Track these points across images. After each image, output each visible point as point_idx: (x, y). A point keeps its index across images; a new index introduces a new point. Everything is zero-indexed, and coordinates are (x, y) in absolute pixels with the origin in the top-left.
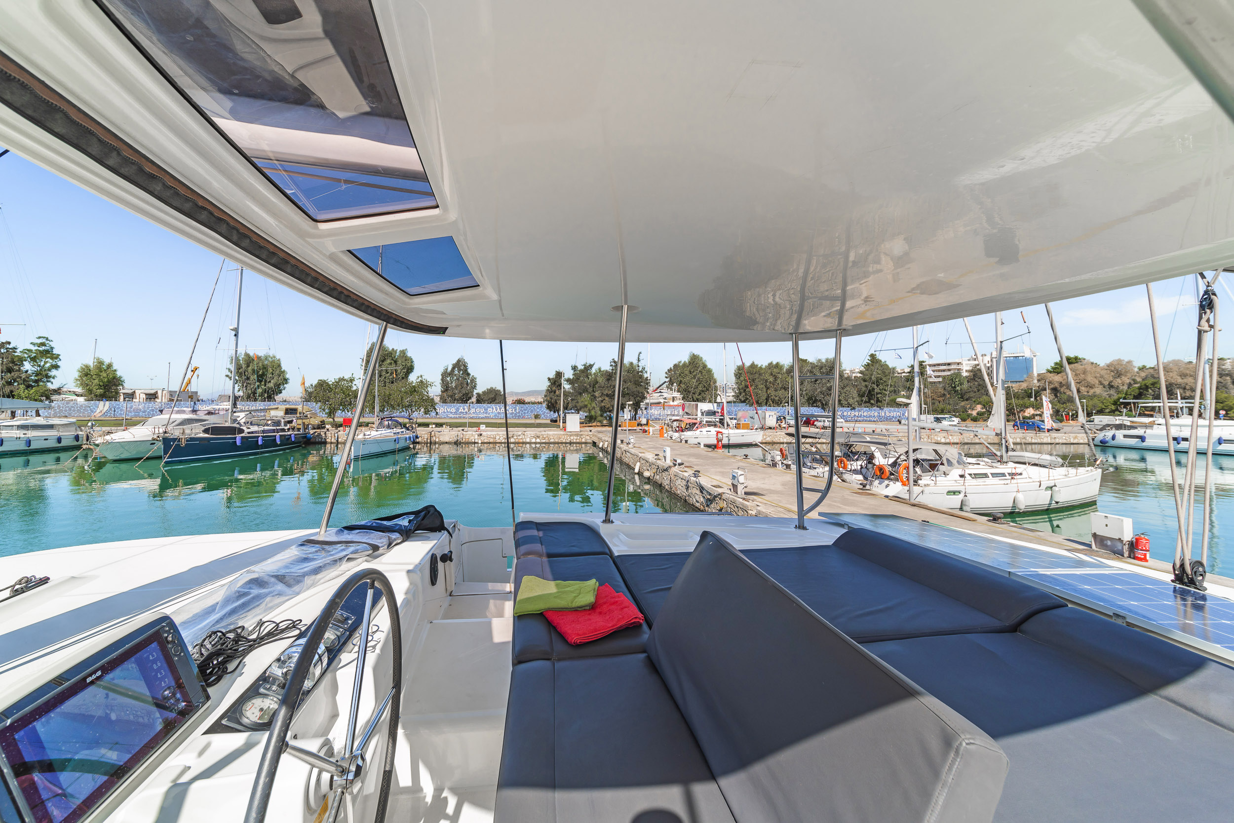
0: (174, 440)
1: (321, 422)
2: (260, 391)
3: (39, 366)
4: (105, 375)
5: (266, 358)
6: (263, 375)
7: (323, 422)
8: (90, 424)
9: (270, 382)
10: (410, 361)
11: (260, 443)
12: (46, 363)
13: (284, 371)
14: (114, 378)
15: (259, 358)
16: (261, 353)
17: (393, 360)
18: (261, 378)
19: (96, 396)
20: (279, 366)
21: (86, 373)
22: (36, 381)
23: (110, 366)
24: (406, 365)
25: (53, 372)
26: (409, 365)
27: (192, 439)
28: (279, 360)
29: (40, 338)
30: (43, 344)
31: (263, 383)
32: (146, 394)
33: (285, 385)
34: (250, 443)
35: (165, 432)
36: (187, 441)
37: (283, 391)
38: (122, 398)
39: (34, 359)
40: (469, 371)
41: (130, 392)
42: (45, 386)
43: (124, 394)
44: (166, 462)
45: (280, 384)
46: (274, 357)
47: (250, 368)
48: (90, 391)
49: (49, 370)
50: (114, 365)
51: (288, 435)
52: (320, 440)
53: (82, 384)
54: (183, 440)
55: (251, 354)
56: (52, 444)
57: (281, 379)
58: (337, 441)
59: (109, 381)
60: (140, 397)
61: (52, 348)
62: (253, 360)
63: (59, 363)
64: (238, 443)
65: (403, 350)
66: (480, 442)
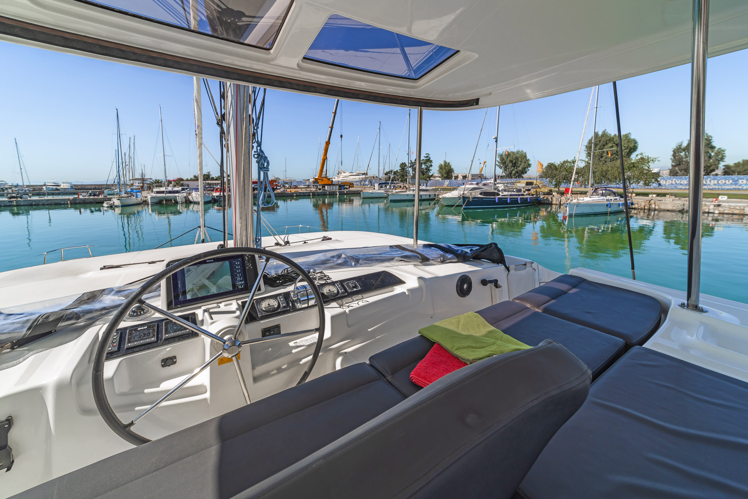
0: (467, 198)
1: (549, 191)
2: (514, 172)
3: (426, 166)
4: (447, 168)
5: (518, 152)
6: (515, 163)
7: (551, 191)
8: (439, 190)
9: (520, 166)
10: (633, 143)
11: (508, 201)
12: (428, 164)
13: (529, 159)
14: (450, 169)
15: (513, 153)
16: (515, 150)
17: (614, 143)
18: (514, 165)
19: (444, 177)
20: (525, 156)
21: (441, 167)
22: (426, 172)
23: (449, 164)
24: (628, 146)
25: (431, 168)
26: (632, 146)
27: (474, 198)
28: (525, 153)
29: (426, 154)
30: (427, 157)
31: (515, 168)
32: (463, 176)
33: (529, 168)
34: (503, 201)
35: (463, 194)
36: (473, 198)
37: (528, 172)
38: (454, 178)
39: (425, 163)
40: (714, 144)
41: (456, 175)
42: (429, 174)
43: (454, 176)
44: (464, 208)
45: (525, 168)
46: (522, 151)
47: (508, 159)
48: (442, 175)
49: (429, 167)
50: (450, 163)
51: (525, 198)
52: (548, 202)
53: (440, 173)
54: (471, 198)
55: (509, 151)
56: (428, 197)
57: (526, 165)
58: (560, 203)
59: (448, 171)
60: (460, 177)
61: (430, 158)
62: (510, 155)
63: (432, 164)
64: (497, 201)
65: (626, 135)
66: (717, 212)
